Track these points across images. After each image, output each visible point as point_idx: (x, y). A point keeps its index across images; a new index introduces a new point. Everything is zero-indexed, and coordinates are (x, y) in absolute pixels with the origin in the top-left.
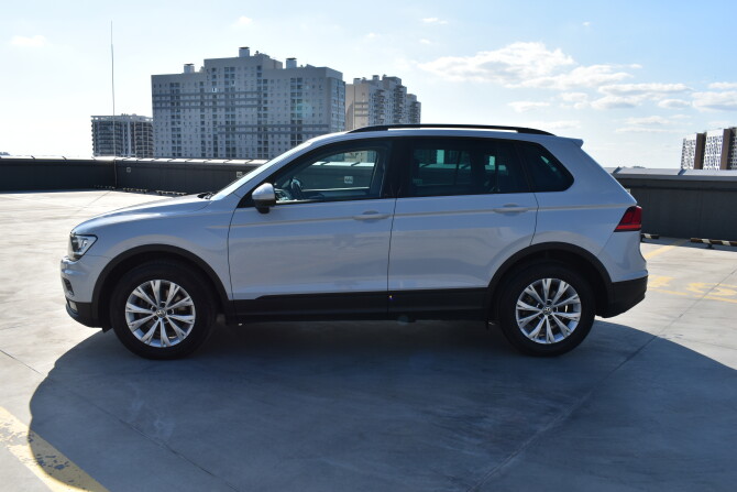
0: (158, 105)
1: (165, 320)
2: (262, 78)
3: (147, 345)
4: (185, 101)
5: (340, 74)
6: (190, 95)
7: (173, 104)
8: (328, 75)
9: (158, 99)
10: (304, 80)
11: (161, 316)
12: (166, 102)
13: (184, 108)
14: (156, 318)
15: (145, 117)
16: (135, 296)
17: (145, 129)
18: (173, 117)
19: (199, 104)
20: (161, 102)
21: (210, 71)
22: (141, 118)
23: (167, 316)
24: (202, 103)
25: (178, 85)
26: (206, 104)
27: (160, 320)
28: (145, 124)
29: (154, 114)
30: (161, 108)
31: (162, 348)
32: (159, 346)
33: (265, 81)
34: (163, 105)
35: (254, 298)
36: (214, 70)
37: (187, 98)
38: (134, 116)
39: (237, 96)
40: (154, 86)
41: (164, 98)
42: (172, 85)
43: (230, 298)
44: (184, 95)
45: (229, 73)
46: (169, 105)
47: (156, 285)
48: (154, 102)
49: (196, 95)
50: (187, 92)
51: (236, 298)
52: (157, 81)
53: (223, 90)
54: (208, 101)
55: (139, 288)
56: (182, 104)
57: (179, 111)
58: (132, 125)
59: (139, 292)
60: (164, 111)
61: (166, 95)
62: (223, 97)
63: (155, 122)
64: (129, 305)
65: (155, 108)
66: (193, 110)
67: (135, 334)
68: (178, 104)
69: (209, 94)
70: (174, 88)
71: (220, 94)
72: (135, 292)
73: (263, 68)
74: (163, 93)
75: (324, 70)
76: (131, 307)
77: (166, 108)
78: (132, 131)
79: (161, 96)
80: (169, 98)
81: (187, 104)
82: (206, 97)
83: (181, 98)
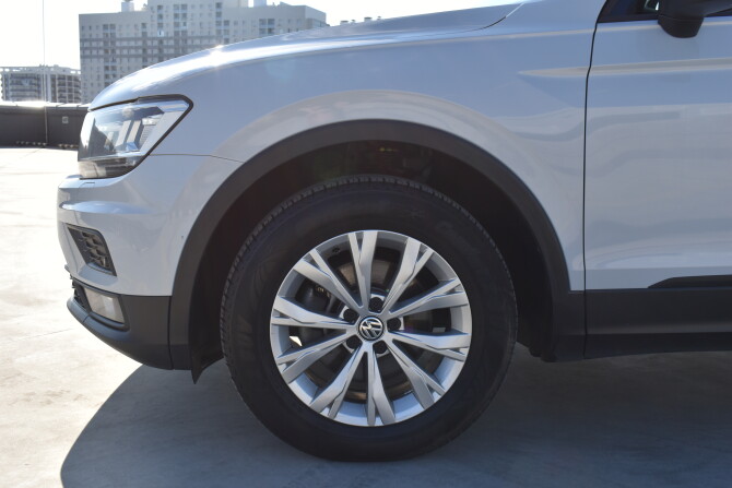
0: (88, 53)
1: (380, 347)
2: (224, 18)
3: (330, 422)
4: (122, 48)
5: (324, 15)
6: (129, 39)
7: (106, 51)
8: (307, 16)
9: (87, 44)
10: (276, 22)
11: (371, 336)
12: (98, 49)
13: (121, 56)
14: (355, 342)
15: (69, 69)
16: (300, 276)
17: (70, 84)
18: (107, 68)
19: (140, 52)
20: (91, 49)
21: (156, 9)
22: (64, 70)
23: (388, 337)
24: (144, 50)
25: (113, 26)
26: (149, 52)
27: (367, 347)
28: (70, 78)
29: (83, 64)
30: (91, 57)
31: (371, 429)
32: (361, 422)
33: (227, 23)
34: (94, 52)
35: (645, 284)
36: (160, 7)
37: (125, 44)
38: (56, 67)
39: (189, 42)
40: (82, 28)
41: (94, 44)
42: (105, 27)
43: (576, 285)
44: (121, 40)
45: (180, 12)
46: (101, 52)
47: (364, 245)
48: (83, 49)
49: (136, 39)
50: (125, 36)
51: (592, 285)
52: (86, 22)
53: (171, 34)
54: (153, 48)
55: (314, 253)
56: (118, 52)
57: (114, 61)
58: (53, 79)
59: (312, 266)
60: (95, 60)
61: (98, 40)
62: (172, 43)
63: (83, 75)
64: (280, 304)
65: (83, 57)
66: (133, 60)
67: (296, 388)
68: (113, 51)
69: (153, 39)
70: (109, 32)
71: (168, 39)
72: (302, 267)
73: (224, 5)
74: (94, 37)
75: (303, 9)
76: (286, 310)
77: (98, 57)
78: (53, 86)
79: (91, 40)
80: (101, 44)
81: (125, 52)
82: (149, 43)
83: (118, 44)
